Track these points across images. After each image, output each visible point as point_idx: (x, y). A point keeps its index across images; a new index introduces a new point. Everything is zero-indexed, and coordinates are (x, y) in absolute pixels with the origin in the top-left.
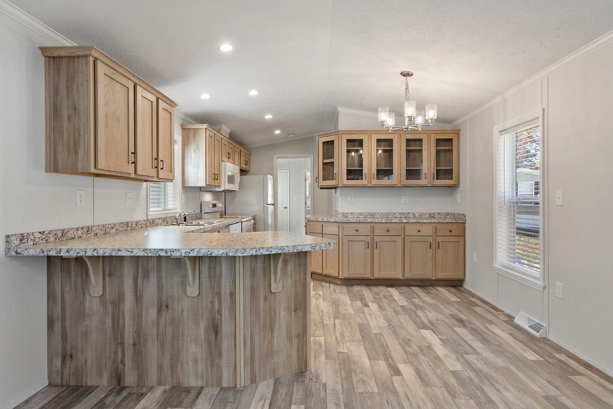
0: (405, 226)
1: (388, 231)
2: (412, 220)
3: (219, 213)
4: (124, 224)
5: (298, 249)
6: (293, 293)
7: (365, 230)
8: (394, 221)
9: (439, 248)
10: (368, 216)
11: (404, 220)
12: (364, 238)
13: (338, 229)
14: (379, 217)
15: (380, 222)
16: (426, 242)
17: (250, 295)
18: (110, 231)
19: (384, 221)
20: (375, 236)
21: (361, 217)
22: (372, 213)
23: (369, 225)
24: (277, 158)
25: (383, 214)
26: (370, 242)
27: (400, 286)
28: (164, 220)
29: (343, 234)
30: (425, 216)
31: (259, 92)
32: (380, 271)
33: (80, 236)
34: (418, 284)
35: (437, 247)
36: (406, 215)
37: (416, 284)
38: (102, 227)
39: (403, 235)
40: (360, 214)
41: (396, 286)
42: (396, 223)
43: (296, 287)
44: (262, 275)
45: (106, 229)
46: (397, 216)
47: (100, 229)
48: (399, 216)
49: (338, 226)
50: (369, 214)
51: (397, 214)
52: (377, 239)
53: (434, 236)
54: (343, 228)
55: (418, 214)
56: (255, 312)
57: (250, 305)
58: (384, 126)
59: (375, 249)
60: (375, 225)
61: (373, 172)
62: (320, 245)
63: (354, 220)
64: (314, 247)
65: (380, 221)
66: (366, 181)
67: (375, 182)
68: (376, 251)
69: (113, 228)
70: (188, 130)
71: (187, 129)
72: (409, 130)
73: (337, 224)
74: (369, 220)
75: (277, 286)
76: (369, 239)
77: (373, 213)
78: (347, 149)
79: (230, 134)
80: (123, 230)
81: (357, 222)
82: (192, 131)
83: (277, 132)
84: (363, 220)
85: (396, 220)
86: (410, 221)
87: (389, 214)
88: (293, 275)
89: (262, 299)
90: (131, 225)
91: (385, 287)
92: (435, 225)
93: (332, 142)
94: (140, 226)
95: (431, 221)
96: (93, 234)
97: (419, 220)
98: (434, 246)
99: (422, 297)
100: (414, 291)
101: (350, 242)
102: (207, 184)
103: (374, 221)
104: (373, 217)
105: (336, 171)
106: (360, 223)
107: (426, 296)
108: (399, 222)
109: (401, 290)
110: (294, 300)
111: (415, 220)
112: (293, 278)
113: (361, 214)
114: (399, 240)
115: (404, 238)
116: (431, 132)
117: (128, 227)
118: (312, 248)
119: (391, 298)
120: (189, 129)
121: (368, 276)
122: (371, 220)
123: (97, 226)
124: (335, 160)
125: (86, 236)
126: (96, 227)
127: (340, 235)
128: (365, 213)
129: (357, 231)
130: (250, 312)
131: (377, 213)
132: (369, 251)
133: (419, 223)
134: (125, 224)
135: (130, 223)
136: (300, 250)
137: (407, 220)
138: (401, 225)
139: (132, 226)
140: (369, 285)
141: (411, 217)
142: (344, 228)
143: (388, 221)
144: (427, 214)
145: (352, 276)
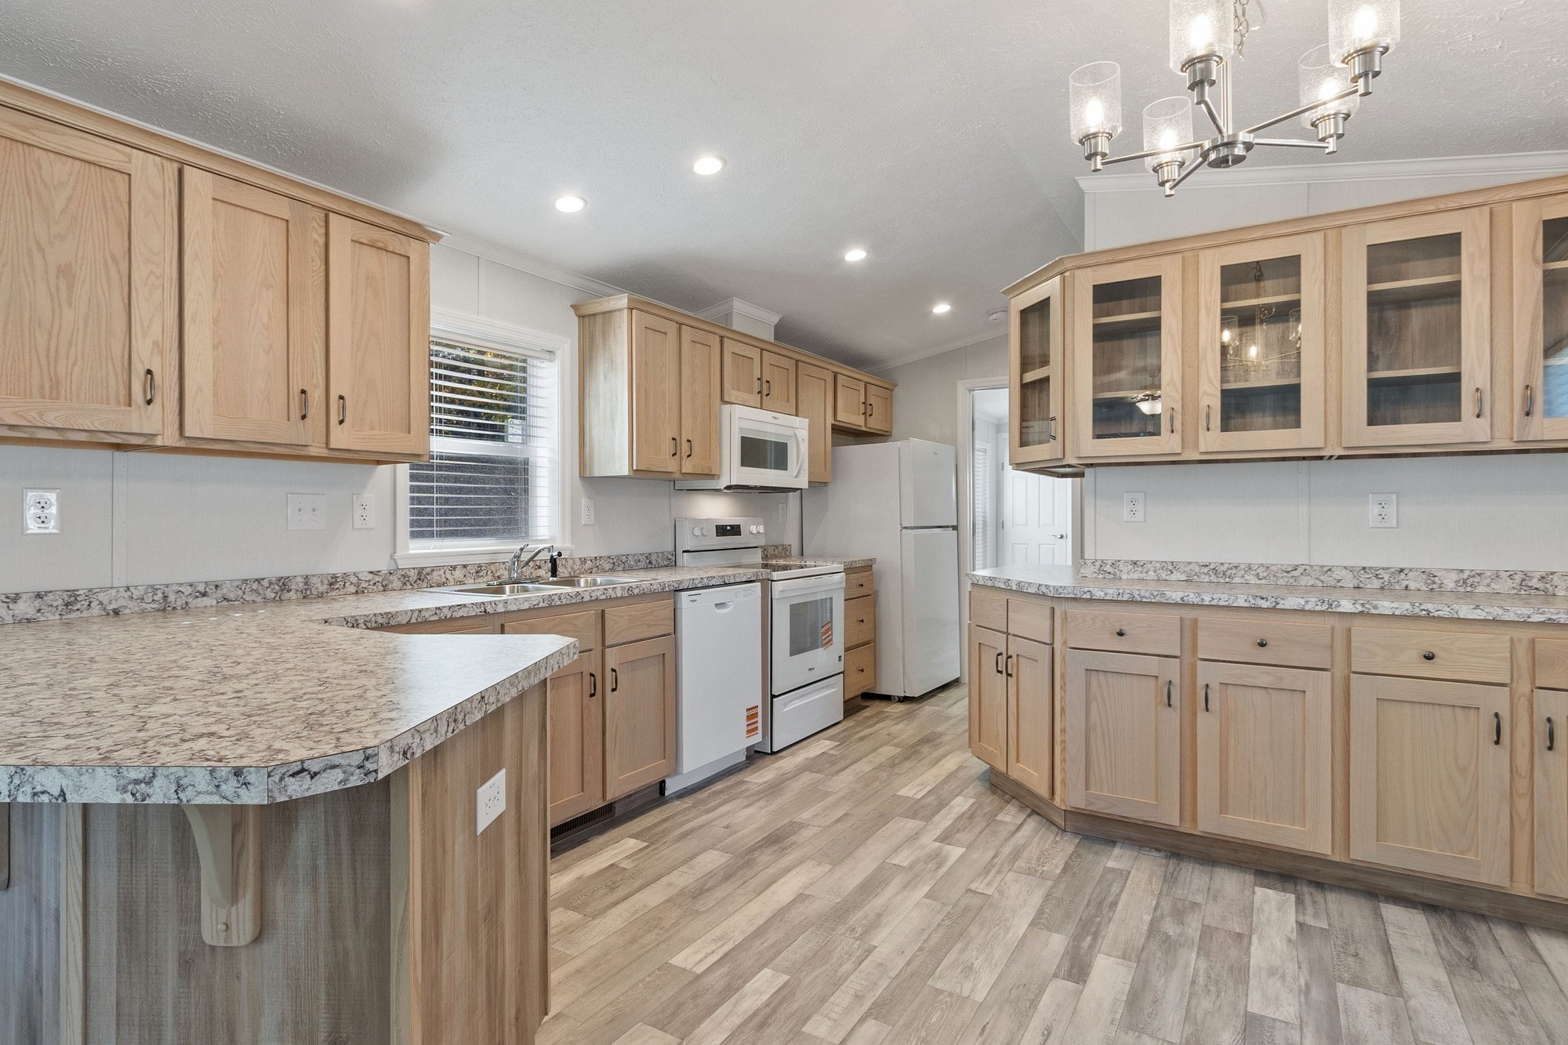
0: (1349, 630)
1: (1262, 645)
2: (1387, 604)
3: (759, 551)
4: (265, 583)
5: (39, 789)
6: (322, 957)
7: (1161, 632)
8: (1291, 602)
9: (1550, 748)
10: (1203, 576)
11: (1344, 603)
12: (1152, 665)
13: (1048, 623)
14: (1253, 580)
15: (1224, 606)
16: (1473, 713)
17: (119, 940)
18: (187, 603)
19: (1241, 602)
20: (1199, 662)
21: (1173, 577)
22: (1222, 564)
23: (1174, 616)
24: (970, 391)
25: (1274, 568)
26: (1176, 681)
27: (1333, 888)
28: (477, 572)
29: (1065, 642)
30: (1493, 585)
31: (725, 162)
32: (1223, 808)
33: (29, 616)
34: (1431, 895)
35: (1542, 741)
36: (1386, 577)
37: (1419, 892)
38: (146, 593)
39: (1339, 670)
40: (1170, 567)
41: (1310, 882)
42: (1302, 611)
43: (335, 932)
44: (170, 856)
45: (165, 597)
46: (1339, 581)
47: (135, 597)
48: (1349, 581)
49: (1048, 612)
50: (1206, 570)
51: (1338, 574)
52: (1206, 674)
53: (1524, 687)
54: (1065, 619)
55: (1454, 576)
56: (137, 1019)
57: (119, 982)
58: (1099, 158)
59: (1202, 716)
60: (1203, 616)
61: (1204, 402)
62: (178, 779)
63: (1111, 591)
64: (137, 782)
65: (1223, 599)
66: (1176, 439)
67: (1214, 440)
68: (1206, 725)
69: (204, 594)
70: (592, 318)
71: (589, 316)
72: (1239, 150)
73: (1048, 604)
74: (1175, 596)
75: (229, 915)
76: (1172, 671)
77: (1226, 566)
78: (1095, 326)
79: (777, 327)
80: (259, 599)
81: (1120, 598)
82: (599, 319)
83: (942, 309)
84: (1147, 594)
85: (1302, 602)
86: (1375, 607)
87: (1300, 570)
88: (322, 870)
89: (171, 967)
90: (301, 585)
91: (1249, 878)
92: (1525, 635)
93: (1043, 306)
94: (353, 589)
95: (1500, 612)
96: (96, 610)
97: (1430, 607)
98: (1523, 731)
99: (1410, 984)
100: (1390, 930)
101: (1094, 677)
102: (635, 468)
103: (1196, 601)
104: (1227, 580)
105: (1055, 410)
106: (1132, 602)
107: (1437, 985)
108: (1318, 608)
109: (1316, 916)
110: (328, 994)
111: (1407, 606)
112: (323, 889)
113: (1174, 566)
114: (1320, 688)
115: (1347, 680)
116: (1509, 195)
117: (289, 591)
118: (124, 790)
119: (1234, 953)
120: (594, 315)
121: (1170, 816)
122: (1181, 595)
123: (122, 590)
124: (1053, 370)
125: (58, 617)
126: (114, 591)
127: (1058, 645)
128: (1190, 563)
129: (1121, 634)
130: (118, 1015)
131: (1243, 566)
132: (1173, 717)
133: (1429, 617)
134: (271, 583)
135: (299, 579)
136: (56, 792)
137: (1363, 605)
138: (1330, 622)
139: (306, 590)
140: (1182, 852)
141: (1413, 586)
142: (1069, 619)
143: (1264, 604)
144: (1504, 575)
145: (1098, 807)
